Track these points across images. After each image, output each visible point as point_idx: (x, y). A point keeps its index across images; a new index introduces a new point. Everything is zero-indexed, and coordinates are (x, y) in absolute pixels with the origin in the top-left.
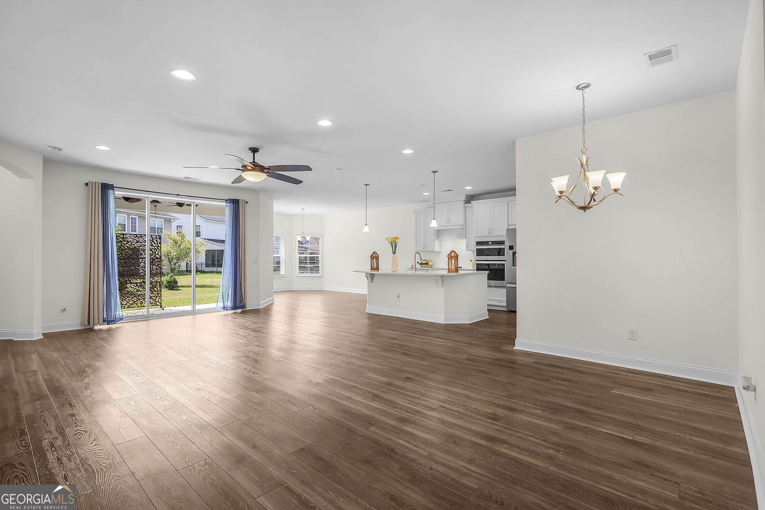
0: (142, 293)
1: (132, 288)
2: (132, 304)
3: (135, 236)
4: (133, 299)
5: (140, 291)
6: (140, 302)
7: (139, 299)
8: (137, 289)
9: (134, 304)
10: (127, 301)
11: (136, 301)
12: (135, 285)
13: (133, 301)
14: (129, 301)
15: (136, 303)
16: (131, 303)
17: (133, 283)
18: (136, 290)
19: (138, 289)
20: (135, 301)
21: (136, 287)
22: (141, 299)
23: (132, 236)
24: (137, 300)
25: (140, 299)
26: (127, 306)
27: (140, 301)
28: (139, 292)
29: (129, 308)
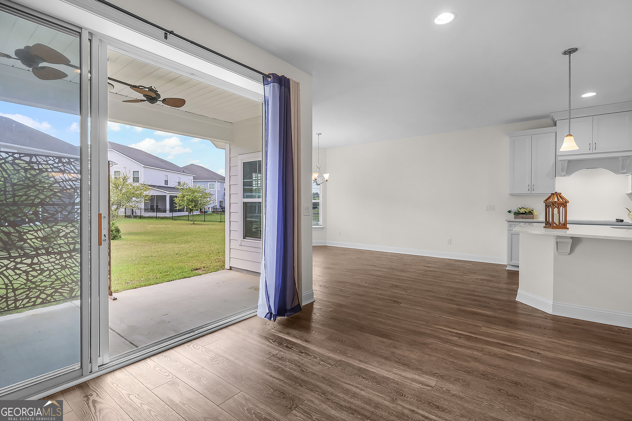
0: (72, 271)
1: (51, 263)
2: (51, 295)
3: (57, 161)
4: (53, 286)
5: (68, 268)
6: (69, 289)
7: (66, 283)
8: (62, 265)
9: (57, 294)
10: (39, 290)
11: (60, 288)
12: (58, 257)
13: (53, 288)
14: (44, 290)
15: (59, 292)
16: (49, 292)
17: (54, 253)
18: (60, 267)
19: (64, 264)
20: (57, 287)
21: (61, 261)
22: (71, 284)
23: (50, 160)
24: (63, 286)
25: (69, 283)
26: (39, 301)
27: (68, 287)
28: (67, 270)
29: (45, 303)
